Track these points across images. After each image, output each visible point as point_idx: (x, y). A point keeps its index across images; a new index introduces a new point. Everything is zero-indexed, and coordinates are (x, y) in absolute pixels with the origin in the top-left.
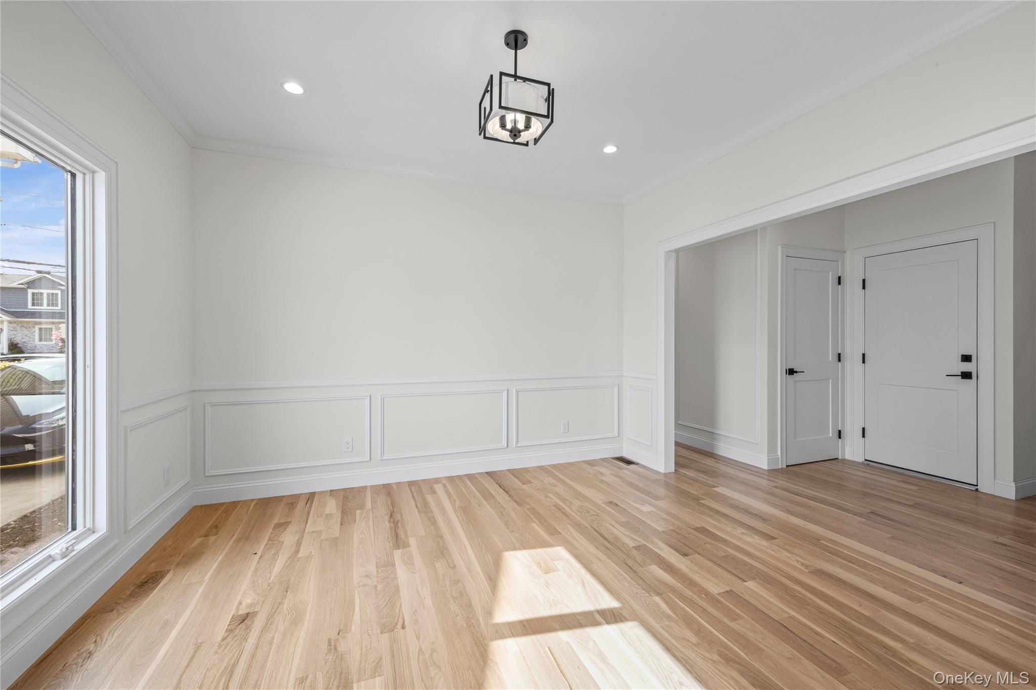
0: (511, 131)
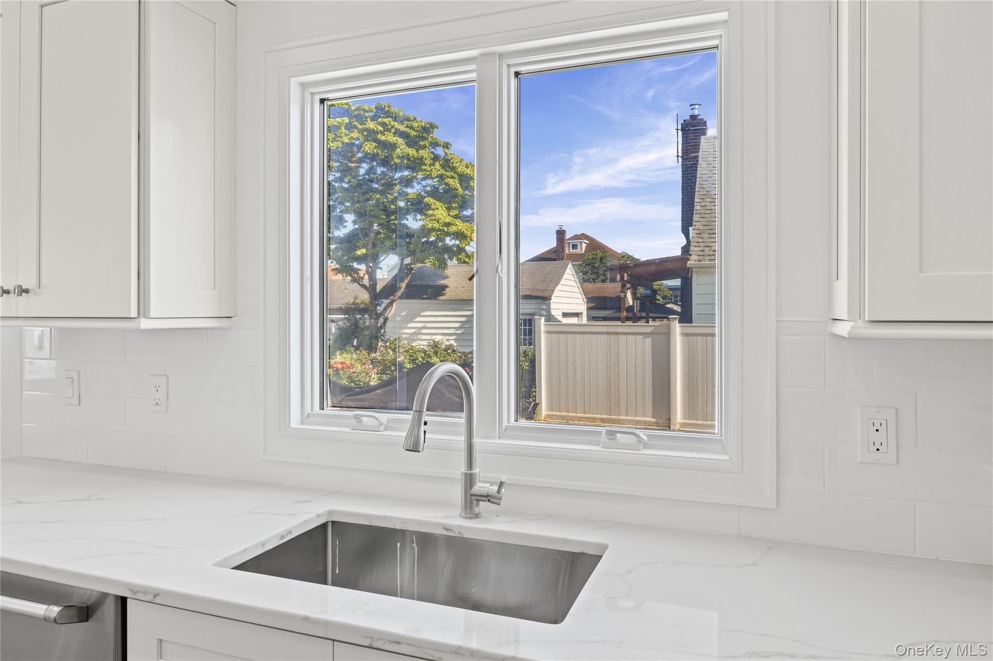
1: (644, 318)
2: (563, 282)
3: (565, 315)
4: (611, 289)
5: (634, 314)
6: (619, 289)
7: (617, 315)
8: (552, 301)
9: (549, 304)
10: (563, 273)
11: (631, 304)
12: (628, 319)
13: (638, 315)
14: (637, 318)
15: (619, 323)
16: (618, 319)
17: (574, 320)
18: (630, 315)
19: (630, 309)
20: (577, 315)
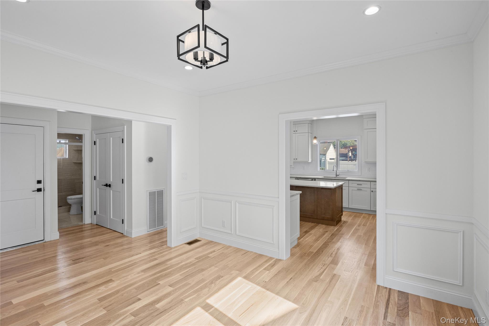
0: (201, 62)
1: (355, 160)
2: (330, 149)
3: (330, 159)
4: (344, 151)
5: (352, 159)
6: (347, 152)
7: (346, 159)
8: (327, 155)
9: (326, 156)
10: (330, 147)
11: (351, 155)
12: (350, 160)
13: (353, 159)
14: (353, 160)
15: (347, 161)
16: (347, 160)
17: (333, 161)
18: (350, 159)
19: (350, 157)
20: (333, 159)
